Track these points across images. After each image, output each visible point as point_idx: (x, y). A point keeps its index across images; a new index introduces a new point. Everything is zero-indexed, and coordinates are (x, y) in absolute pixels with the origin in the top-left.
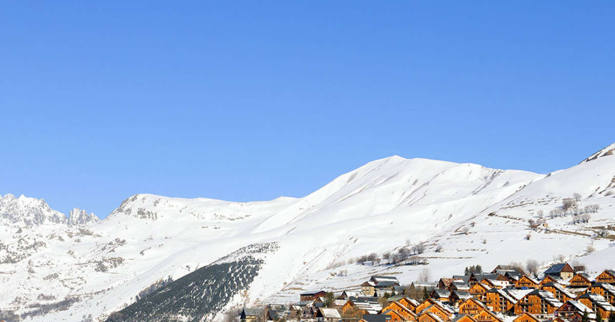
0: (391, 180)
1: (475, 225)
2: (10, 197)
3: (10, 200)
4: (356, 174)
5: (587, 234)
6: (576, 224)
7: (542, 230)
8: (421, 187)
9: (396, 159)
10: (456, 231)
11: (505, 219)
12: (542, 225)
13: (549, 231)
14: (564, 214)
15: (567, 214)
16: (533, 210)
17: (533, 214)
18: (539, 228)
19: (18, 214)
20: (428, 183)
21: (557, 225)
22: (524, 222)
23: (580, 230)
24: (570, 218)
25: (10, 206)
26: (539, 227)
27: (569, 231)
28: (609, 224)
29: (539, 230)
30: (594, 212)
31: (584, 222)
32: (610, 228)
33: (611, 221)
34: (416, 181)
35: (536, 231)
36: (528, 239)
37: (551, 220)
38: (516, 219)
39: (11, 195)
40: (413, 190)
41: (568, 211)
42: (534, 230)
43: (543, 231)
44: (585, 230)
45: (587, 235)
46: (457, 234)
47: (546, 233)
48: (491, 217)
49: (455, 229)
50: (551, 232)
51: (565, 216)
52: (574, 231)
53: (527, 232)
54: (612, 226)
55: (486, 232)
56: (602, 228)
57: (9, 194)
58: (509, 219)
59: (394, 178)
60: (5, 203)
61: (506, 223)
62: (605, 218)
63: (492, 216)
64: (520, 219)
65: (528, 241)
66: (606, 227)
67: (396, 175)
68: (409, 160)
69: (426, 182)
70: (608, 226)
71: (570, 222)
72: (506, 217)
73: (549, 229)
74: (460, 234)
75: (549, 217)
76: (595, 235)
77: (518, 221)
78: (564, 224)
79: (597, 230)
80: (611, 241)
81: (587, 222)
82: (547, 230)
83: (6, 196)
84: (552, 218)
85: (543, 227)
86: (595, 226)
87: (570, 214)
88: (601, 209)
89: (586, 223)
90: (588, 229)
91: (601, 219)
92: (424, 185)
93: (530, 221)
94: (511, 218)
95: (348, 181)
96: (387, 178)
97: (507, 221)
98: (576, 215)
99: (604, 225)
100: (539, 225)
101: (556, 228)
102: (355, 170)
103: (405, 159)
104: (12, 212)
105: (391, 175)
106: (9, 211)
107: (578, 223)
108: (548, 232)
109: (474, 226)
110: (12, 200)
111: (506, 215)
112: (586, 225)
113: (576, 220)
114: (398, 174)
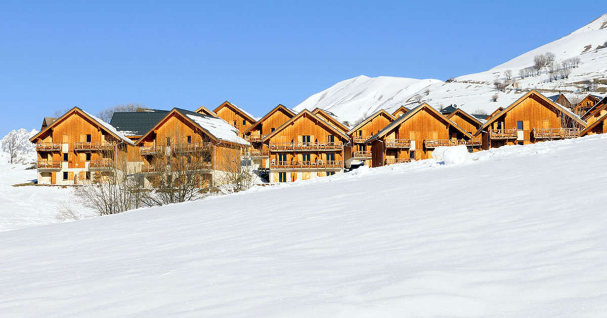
0: (358, 96)
1: (430, 93)
2: (22, 132)
3: (23, 133)
4: (326, 94)
5: (567, 90)
6: (553, 81)
7: (511, 90)
8: (386, 102)
9: (363, 78)
10: (407, 102)
11: (465, 84)
12: (511, 85)
13: (520, 90)
14: (536, 73)
15: (540, 73)
16: (498, 72)
17: (499, 76)
18: (508, 89)
19: (30, 146)
20: (392, 98)
21: (529, 84)
22: (489, 85)
23: (559, 87)
24: (546, 76)
25: (23, 139)
26: (508, 87)
27: (544, 88)
28: (595, 78)
29: (507, 91)
30: (574, 67)
31: (563, 78)
32: (596, 82)
33: (597, 74)
34: (382, 97)
35: (504, 92)
36: (495, 100)
37: (522, 80)
38: (478, 83)
39: (24, 130)
40: (378, 105)
41: (543, 69)
42: (502, 91)
43: (513, 92)
44: (566, 86)
45: (569, 92)
46: (408, 104)
47: (516, 92)
48: (448, 84)
49: (407, 100)
50: (522, 92)
51: (538, 75)
52: (552, 89)
53: (494, 93)
54: (600, 79)
55: (444, 98)
56: (587, 82)
57: (22, 129)
58: (470, 84)
59: (361, 95)
60: (18, 137)
61: (467, 88)
62: (589, 72)
63: (450, 82)
64: (483, 83)
65: (495, 102)
66: (592, 81)
67: (363, 92)
68: (374, 78)
69: (390, 97)
70: (594, 80)
71: (545, 80)
72: (466, 82)
73: (520, 88)
74: (412, 103)
75: (519, 77)
76: (578, 90)
77: (483, 85)
78: (538, 82)
79: (581, 85)
80: (601, 94)
81: (567, 77)
82: (517, 90)
83: (19, 131)
84: (523, 78)
85: (512, 87)
86: (577, 81)
87: (544, 72)
88: (583, 63)
89: (565, 79)
90: (570, 85)
91: (584, 74)
92: (389, 100)
93: (496, 84)
94: (472, 83)
95: (319, 101)
96: (354, 95)
97: (468, 86)
98: (551, 72)
99: (588, 79)
100: (508, 85)
101: (530, 87)
102: (325, 90)
103: (370, 78)
104: (25, 144)
105: (358, 93)
106: (22, 143)
107: (556, 80)
108: (520, 92)
109: (428, 94)
110: (24, 134)
111: (466, 80)
112: (566, 81)
113: (553, 77)
114: (364, 90)
